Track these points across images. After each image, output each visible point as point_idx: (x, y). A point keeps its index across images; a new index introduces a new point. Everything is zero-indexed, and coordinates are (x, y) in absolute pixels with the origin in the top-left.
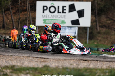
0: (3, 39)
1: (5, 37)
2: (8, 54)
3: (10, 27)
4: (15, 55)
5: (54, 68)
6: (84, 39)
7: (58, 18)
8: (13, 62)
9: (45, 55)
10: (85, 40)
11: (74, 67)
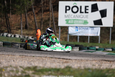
0: (25, 40)
1: (27, 38)
2: (30, 55)
3: (32, 28)
4: (37, 56)
5: (76, 69)
6: (106, 39)
7: (81, 18)
8: (35, 63)
9: (67, 55)
11: (96, 67)
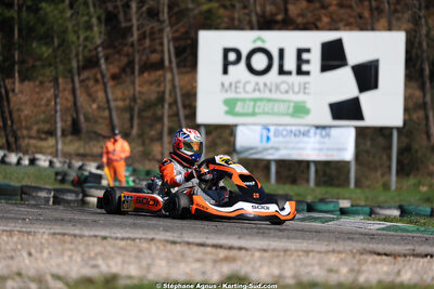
0: (73, 175)
1: (81, 168)
2: (92, 233)
3: (99, 132)
4: (119, 235)
6: (379, 174)
7: (281, 93)
8: (112, 263)
9: (230, 234)
10: (383, 175)
11: (342, 279)
